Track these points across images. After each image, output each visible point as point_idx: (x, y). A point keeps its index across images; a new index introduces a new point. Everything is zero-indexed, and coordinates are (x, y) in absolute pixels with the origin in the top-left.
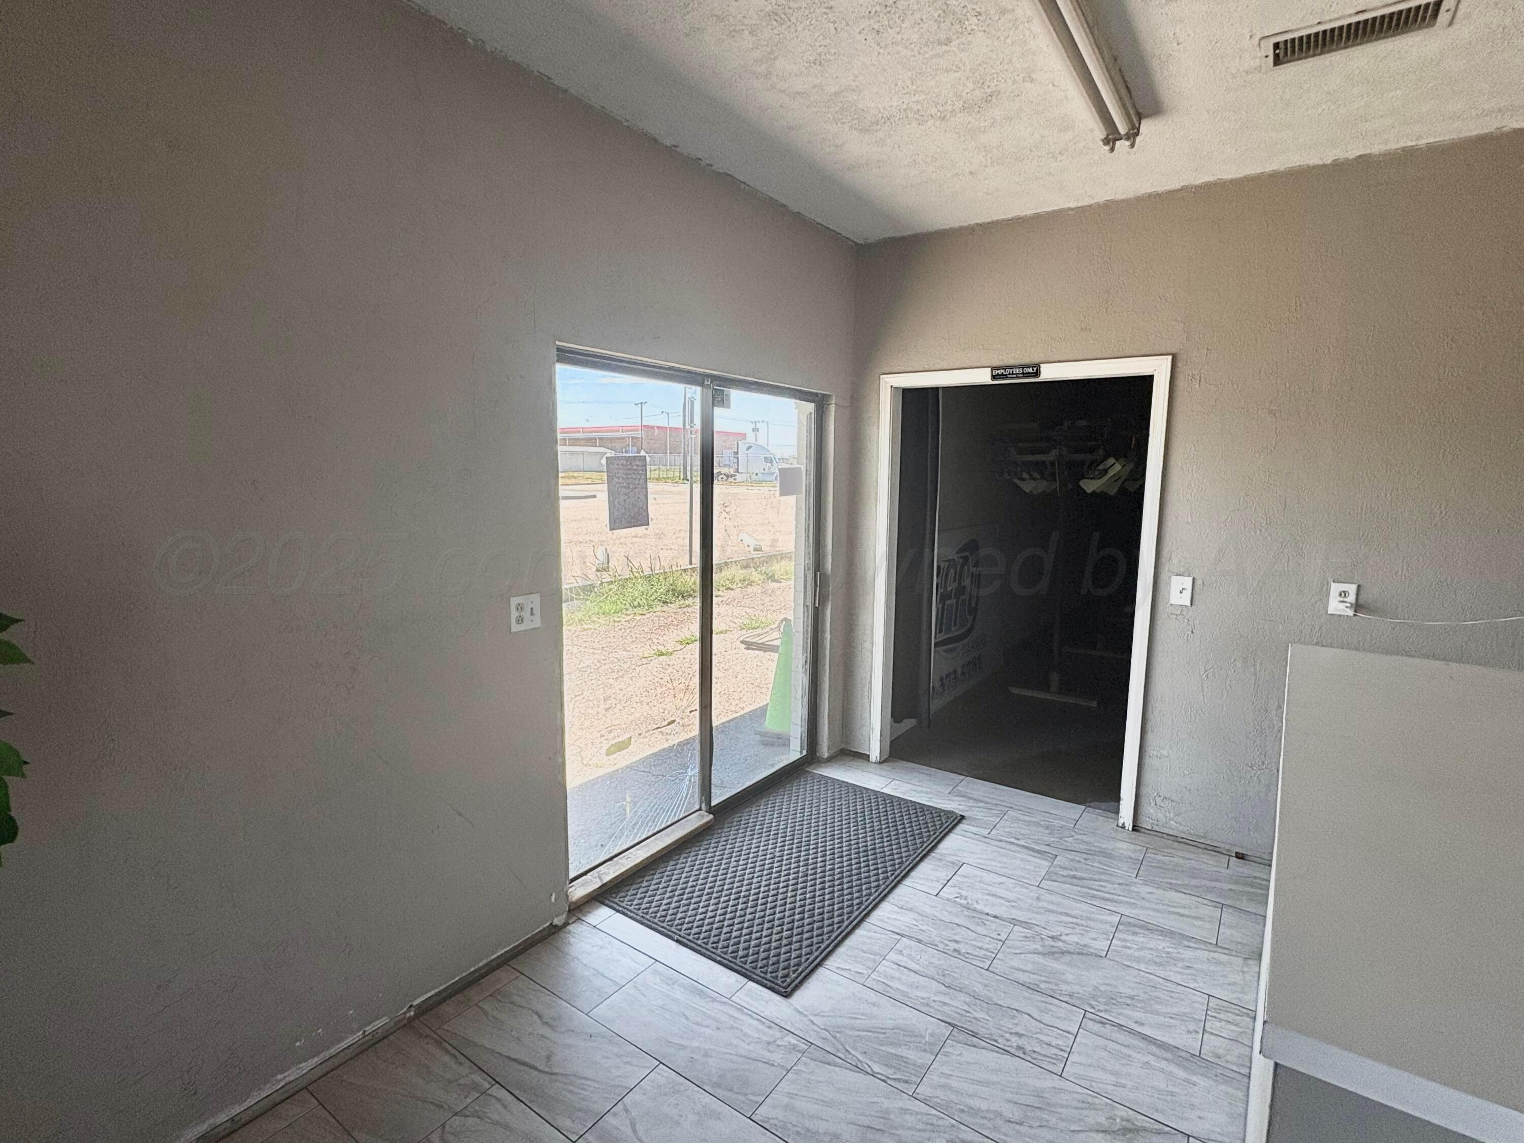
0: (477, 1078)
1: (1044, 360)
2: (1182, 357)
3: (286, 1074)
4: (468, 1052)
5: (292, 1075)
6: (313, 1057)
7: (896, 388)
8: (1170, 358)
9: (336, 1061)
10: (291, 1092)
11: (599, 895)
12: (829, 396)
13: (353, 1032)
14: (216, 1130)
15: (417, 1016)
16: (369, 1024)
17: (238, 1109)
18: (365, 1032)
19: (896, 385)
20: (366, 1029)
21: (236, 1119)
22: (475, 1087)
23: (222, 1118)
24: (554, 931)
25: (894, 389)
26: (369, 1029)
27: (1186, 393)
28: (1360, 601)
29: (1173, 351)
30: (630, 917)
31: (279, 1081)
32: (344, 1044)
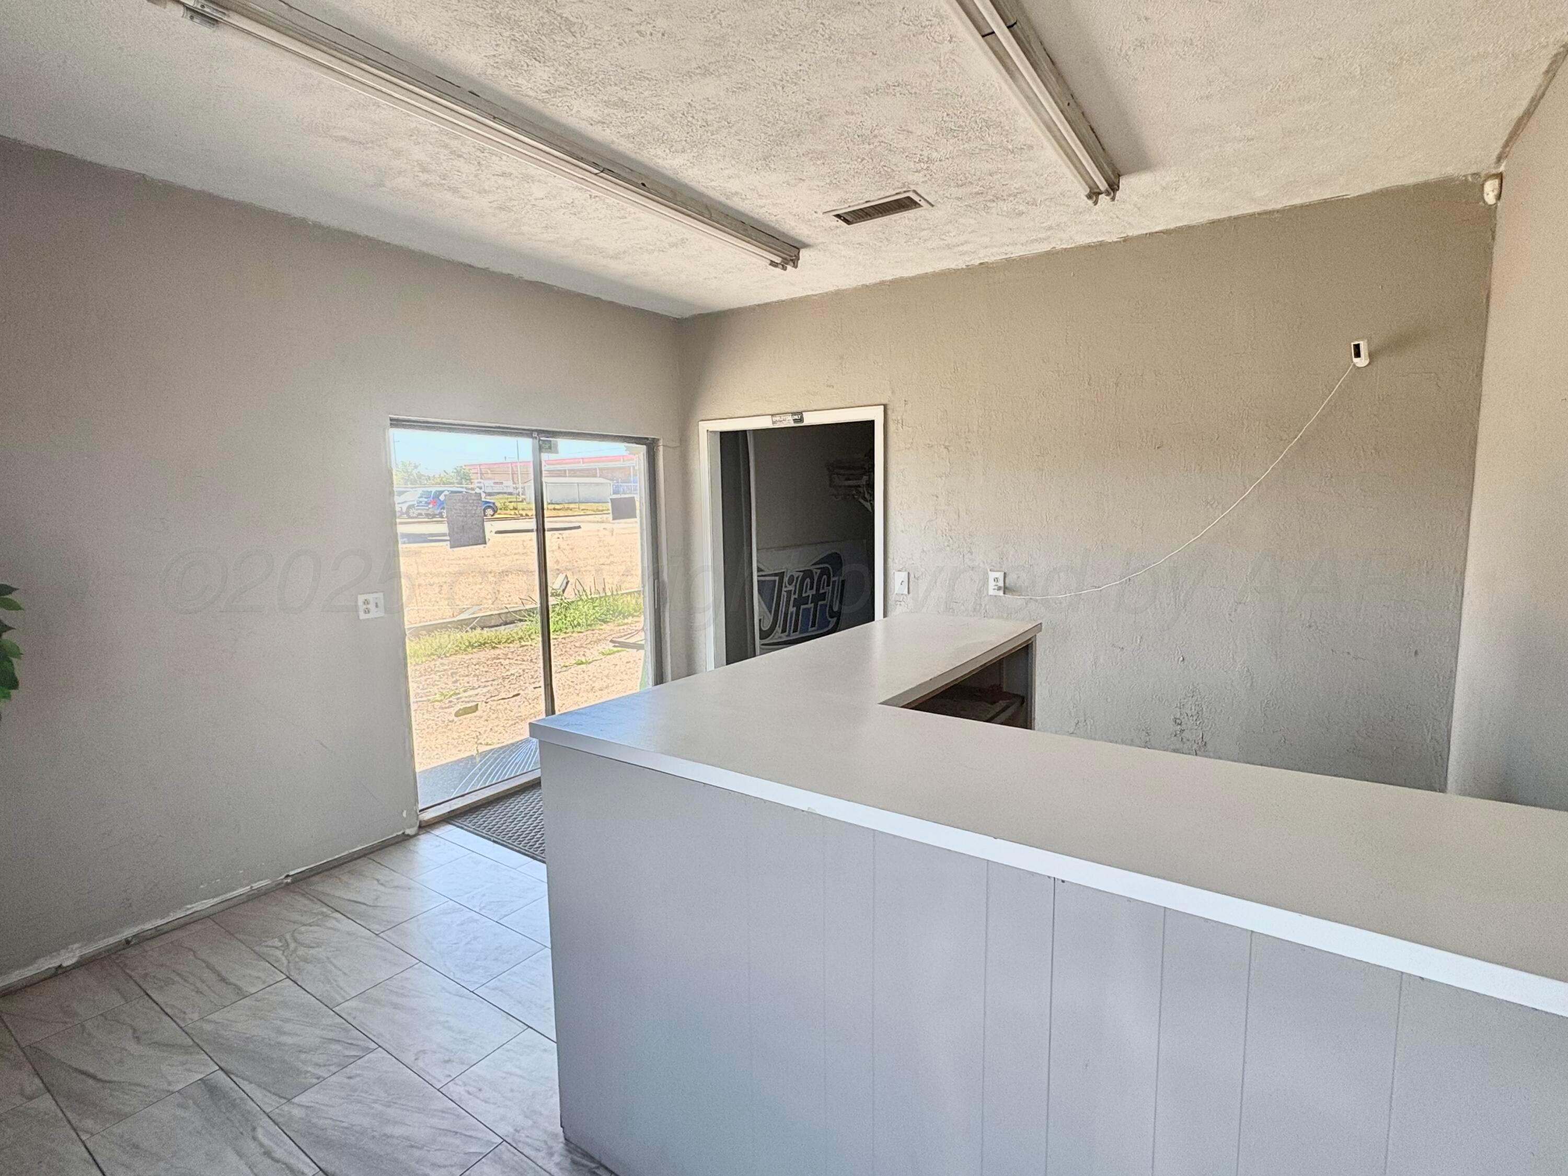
0: (325, 909)
1: (806, 409)
2: (889, 407)
3: (194, 905)
4: (323, 898)
5: (198, 906)
6: (213, 897)
7: (711, 432)
8: (882, 407)
9: (231, 903)
10: (195, 919)
11: (448, 818)
12: (658, 440)
13: (242, 886)
14: (145, 934)
15: (293, 882)
16: (256, 882)
17: (160, 922)
18: (252, 887)
19: (710, 429)
20: (253, 885)
21: (158, 928)
22: (322, 913)
23: (148, 926)
24: (405, 838)
25: (711, 433)
26: (256, 886)
27: (895, 435)
28: (1007, 585)
29: (884, 402)
30: (466, 830)
31: (188, 909)
32: (235, 893)
